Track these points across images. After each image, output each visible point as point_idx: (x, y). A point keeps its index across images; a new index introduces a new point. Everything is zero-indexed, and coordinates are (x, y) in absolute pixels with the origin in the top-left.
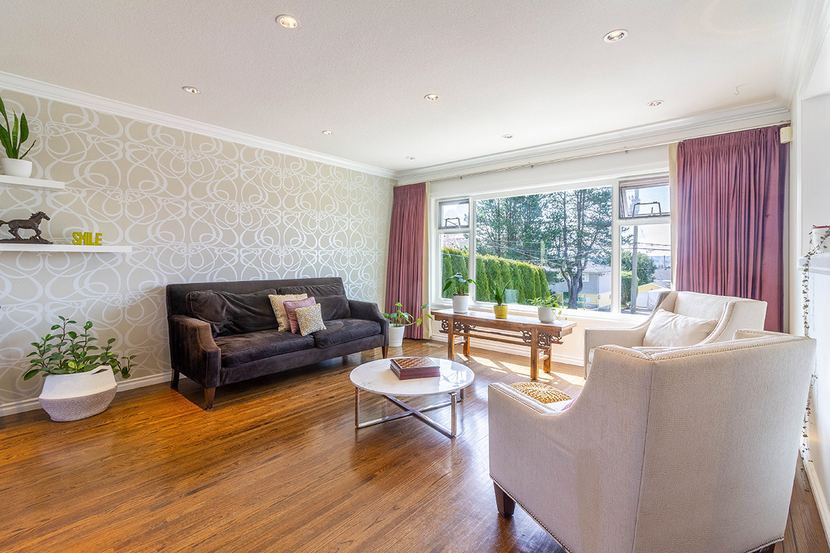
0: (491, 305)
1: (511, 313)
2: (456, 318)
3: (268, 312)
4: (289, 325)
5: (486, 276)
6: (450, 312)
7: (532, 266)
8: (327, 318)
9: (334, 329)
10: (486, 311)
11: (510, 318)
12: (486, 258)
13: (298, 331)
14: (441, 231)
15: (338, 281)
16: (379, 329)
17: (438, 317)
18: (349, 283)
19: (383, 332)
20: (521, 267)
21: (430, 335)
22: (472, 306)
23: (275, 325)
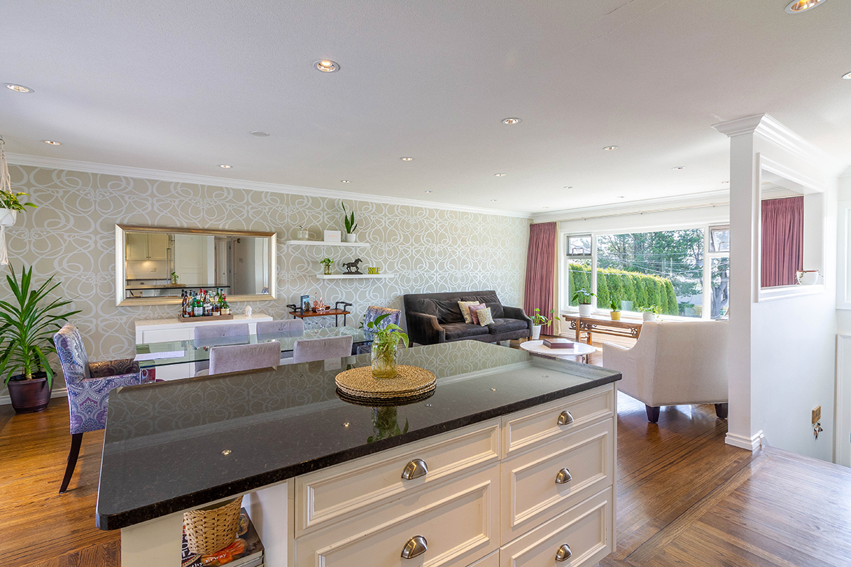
0: (608, 311)
1: (622, 317)
2: (581, 320)
3: (458, 312)
4: (472, 320)
5: (607, 288)
6: (578, 315)
7: (657, 279)
8: (494, 317)
9: (499, 323)
10: (605, 314)
11: (622, 320)
12: (606, 271)
13: (479, 323)
14: (568, 257)
15: (494, 293)
16: (526, 325)
17: (568, 319)
18: (499, 294)
19: (529, 327)
20: (645, 280)
21: (560, 333)
22: (593, 311)
23: (462, 320)
